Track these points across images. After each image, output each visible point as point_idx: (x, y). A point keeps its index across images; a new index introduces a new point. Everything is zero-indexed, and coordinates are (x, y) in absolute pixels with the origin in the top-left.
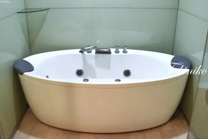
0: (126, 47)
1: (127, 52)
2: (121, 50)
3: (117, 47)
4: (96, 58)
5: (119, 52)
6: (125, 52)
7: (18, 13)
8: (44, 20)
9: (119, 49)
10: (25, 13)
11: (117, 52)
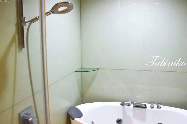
0: (160, 103)
1: (161, 108)
2: (155, 106)
3: (152, 103)
4: (134, 111)
5: (154, 107)
6: (159, 108)
7: (75, 72)
8: (94, 78)
9: (154, 105)
10: (81, 72)
11: (152, 107)
